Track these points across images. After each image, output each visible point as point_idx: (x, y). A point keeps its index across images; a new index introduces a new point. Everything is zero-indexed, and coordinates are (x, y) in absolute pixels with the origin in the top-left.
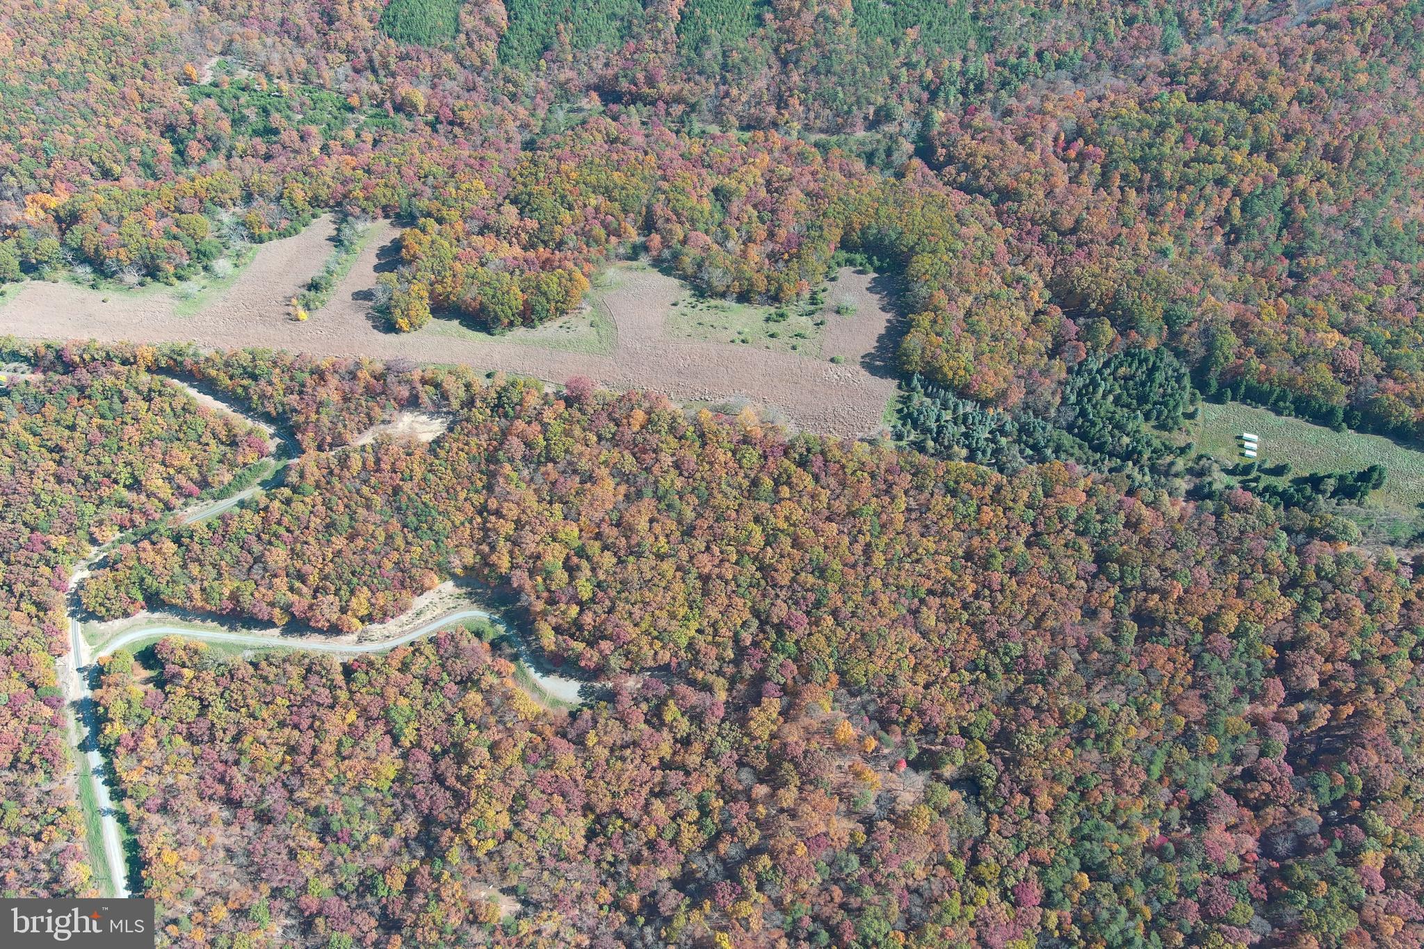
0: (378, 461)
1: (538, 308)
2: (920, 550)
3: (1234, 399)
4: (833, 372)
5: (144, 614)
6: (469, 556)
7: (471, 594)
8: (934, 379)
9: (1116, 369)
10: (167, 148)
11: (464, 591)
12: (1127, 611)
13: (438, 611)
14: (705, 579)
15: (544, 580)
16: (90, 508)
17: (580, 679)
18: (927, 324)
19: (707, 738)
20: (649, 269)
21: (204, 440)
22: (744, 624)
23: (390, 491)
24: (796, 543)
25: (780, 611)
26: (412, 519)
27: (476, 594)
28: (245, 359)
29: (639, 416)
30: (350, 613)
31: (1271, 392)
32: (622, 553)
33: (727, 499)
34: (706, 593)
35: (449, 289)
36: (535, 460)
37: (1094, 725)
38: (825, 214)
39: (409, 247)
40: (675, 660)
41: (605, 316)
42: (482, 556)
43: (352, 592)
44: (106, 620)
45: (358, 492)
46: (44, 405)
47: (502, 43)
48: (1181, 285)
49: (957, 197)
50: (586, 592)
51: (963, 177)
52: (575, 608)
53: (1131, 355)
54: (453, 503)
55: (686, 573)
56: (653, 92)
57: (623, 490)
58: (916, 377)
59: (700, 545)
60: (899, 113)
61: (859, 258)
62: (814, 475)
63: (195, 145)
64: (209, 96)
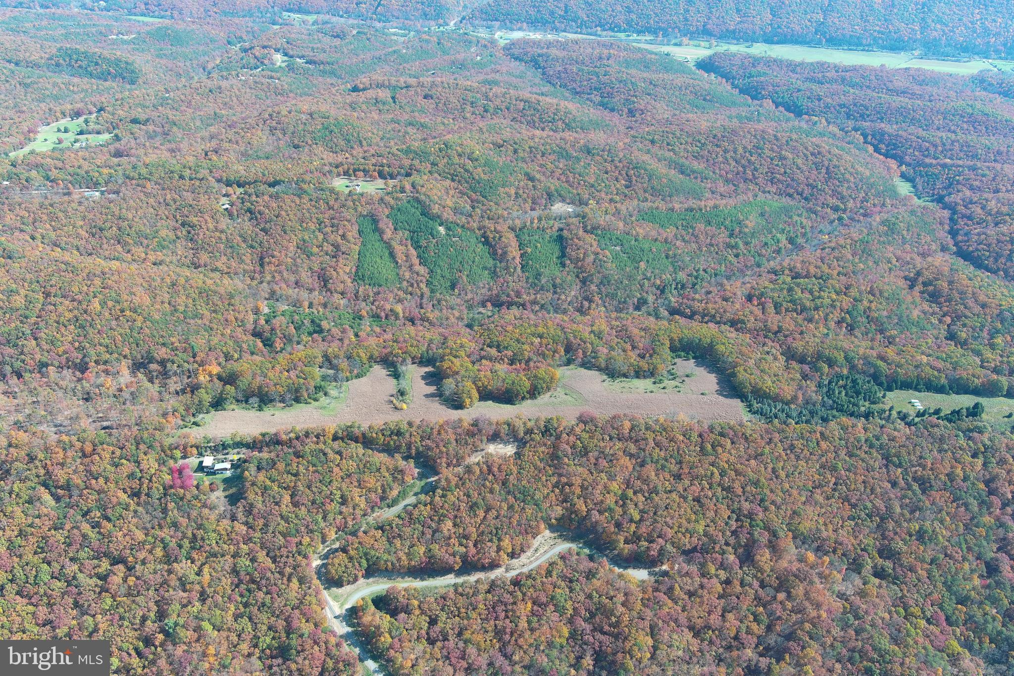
0: (490, 471)
1: (538, 388)
2: (800, 468)
3: (897, 388)
4: (706, 398)
6: (559, 511)
8: (760, 394)
9: (837, 383)
10: (260, 343)
13: (546, 548)
14: (697, 500)
17: (645, 568)
18: (742, 371)
19: (739, 577)
20: (579, 369)
21: (381, 471)
22: (729, 517)
23: (501, 483)
24: (737, 472)
25: (746, 507)
26: (519, 495)
27: (564, 535)
28: (391, 427)
29: (627, 425)
30: (502, 552)
31: (913, 382)
33: (691, 457)
34: (702, 505)
35: (486, 384)
37: (926, 532)
38: (657, 335)
39: (449, 368)
40: (701, 543)
41: (569, 390)
42: (567, 509)
43: (500, 540)
44: (342, 586)
45: (483, 485)
46: (275, 464)
47: (429, 283)
48: (846, 345)
49: (711, 325)
50: (637, 517)
51: (706, 319)
52: (633, 526)
53: (840, 377)
54: (540, 484)
55: (685, 498)
56: (521, 300)
57: (634, 462)
58: (750, 395)
59: (687, 482)
60: (651, 298)
61: (683, 354)
62: (731, 439)
63: (278, 340)
64: (275, 317)
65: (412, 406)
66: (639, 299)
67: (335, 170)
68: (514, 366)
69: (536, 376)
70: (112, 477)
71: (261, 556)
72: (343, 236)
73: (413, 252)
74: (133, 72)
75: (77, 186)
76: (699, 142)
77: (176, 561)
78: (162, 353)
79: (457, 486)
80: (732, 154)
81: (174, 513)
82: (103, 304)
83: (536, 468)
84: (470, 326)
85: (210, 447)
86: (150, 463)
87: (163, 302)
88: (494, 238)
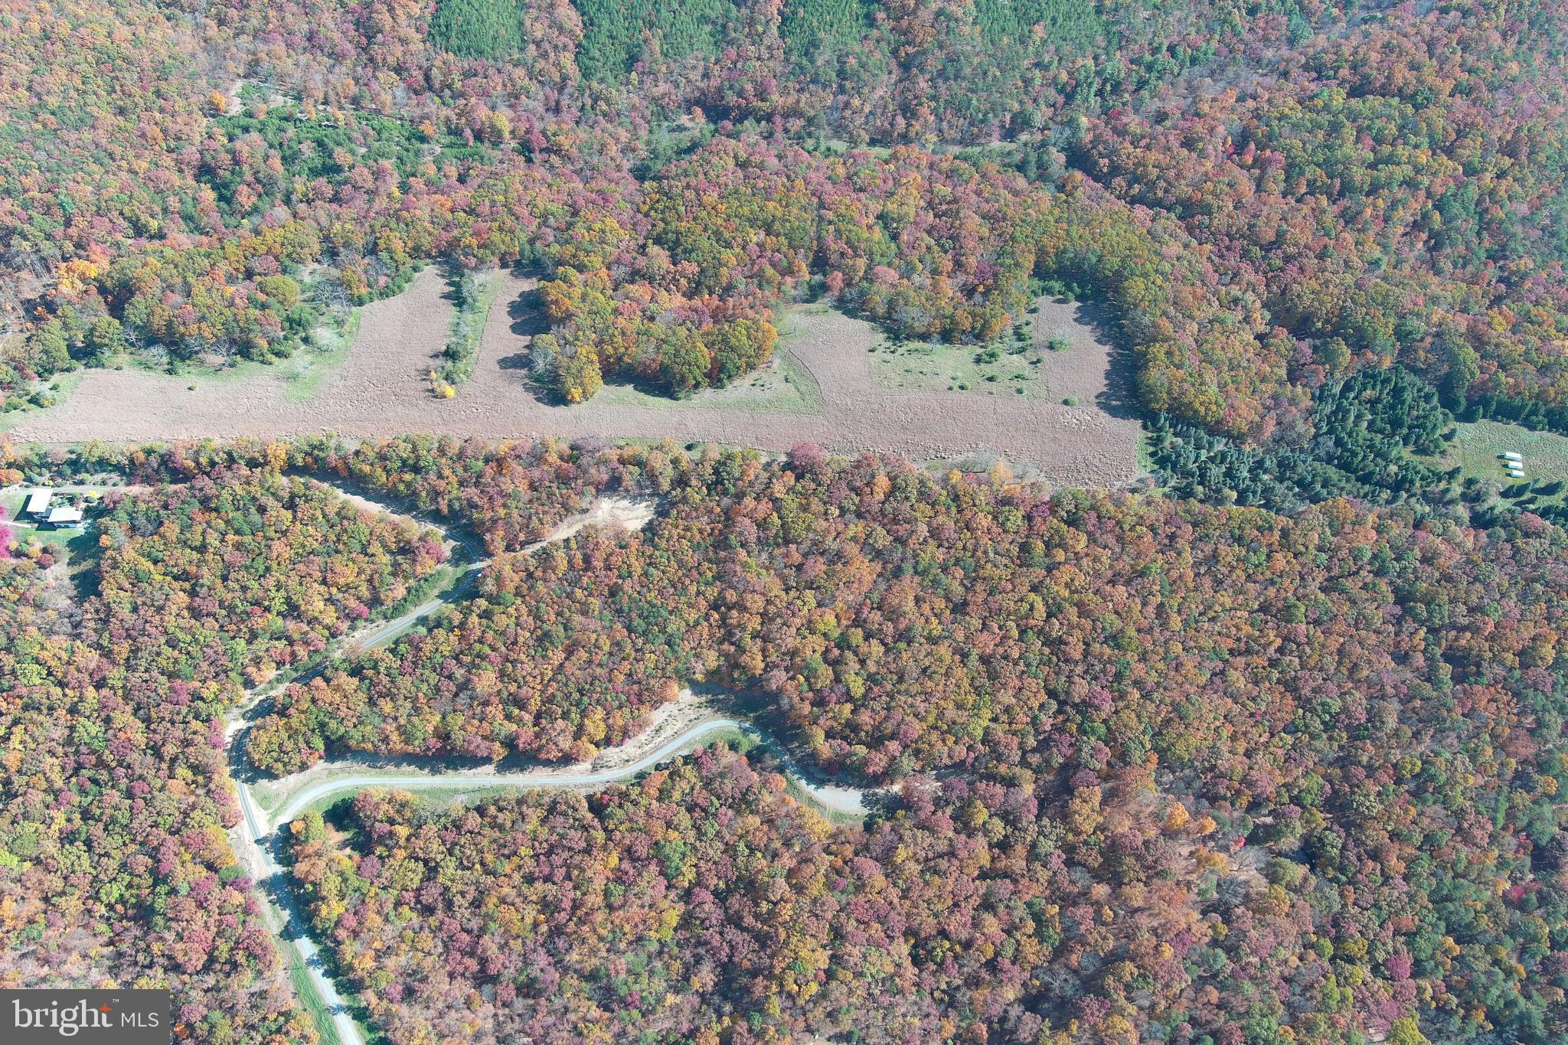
0: (587, 559)
2: (1217, 608)
3: (1485, 416)
4: (1070, 416)
5: (321, 765)
6: (712, 659)
7: (712, 701)
8: (1183, 417)
9: (1360, 392)
10: (208, 195)
11: (703, 699)
12: (1438, 652)
13: (679, 725)
14: (987, 663)
15: (807, 679)
16: (241, 645)
17: (859, 787)
18: (1162, 356)
19: (1029, 839)
20: (833, 312)
21: (370, 550)
22: (1042, 706)
23: (606, 593)
24: (1083, 610)
25: (1081, 689)
26: (637, 622)
27: (718, 701)
28: (404, 450)
29: (882, 483)
30: (584, 738)
31: (1523, 406)
32: (889, 640)
33: (997, 568)
34: (993, 676)
35: (622, 350)
36: (771, 541)
37: (1432, 778)
38: (1013, 238)
39: (556, 302)
40: (972, 755)
41: (799, 369)
42: (727, 655)
43: (584, 714)
45: (570, 596)
46: (161, 524)
47: (581, 53)
48: (1406, 298)
49: (1141, 212)
50: (858, 688)
51: (1136, 189)
52: (848, 707)
53: (1370, 376)
54: (683, 599)
55: (964, 656)
56: (765, 106)
57: (879, 569)
58: (1163, 415)
59: (977, 623)
60: (1039, 119)
61: (1057, 285)
62: (1089, 534)
63: (244, 189)
64: (246, 130)
65: (468, 387)
66: (1012, 121)
68: (696, 302)
69: (725, 341)
78: (3, 212)
83: (681, 564)
84: (641, 174)
85: (50, 466)
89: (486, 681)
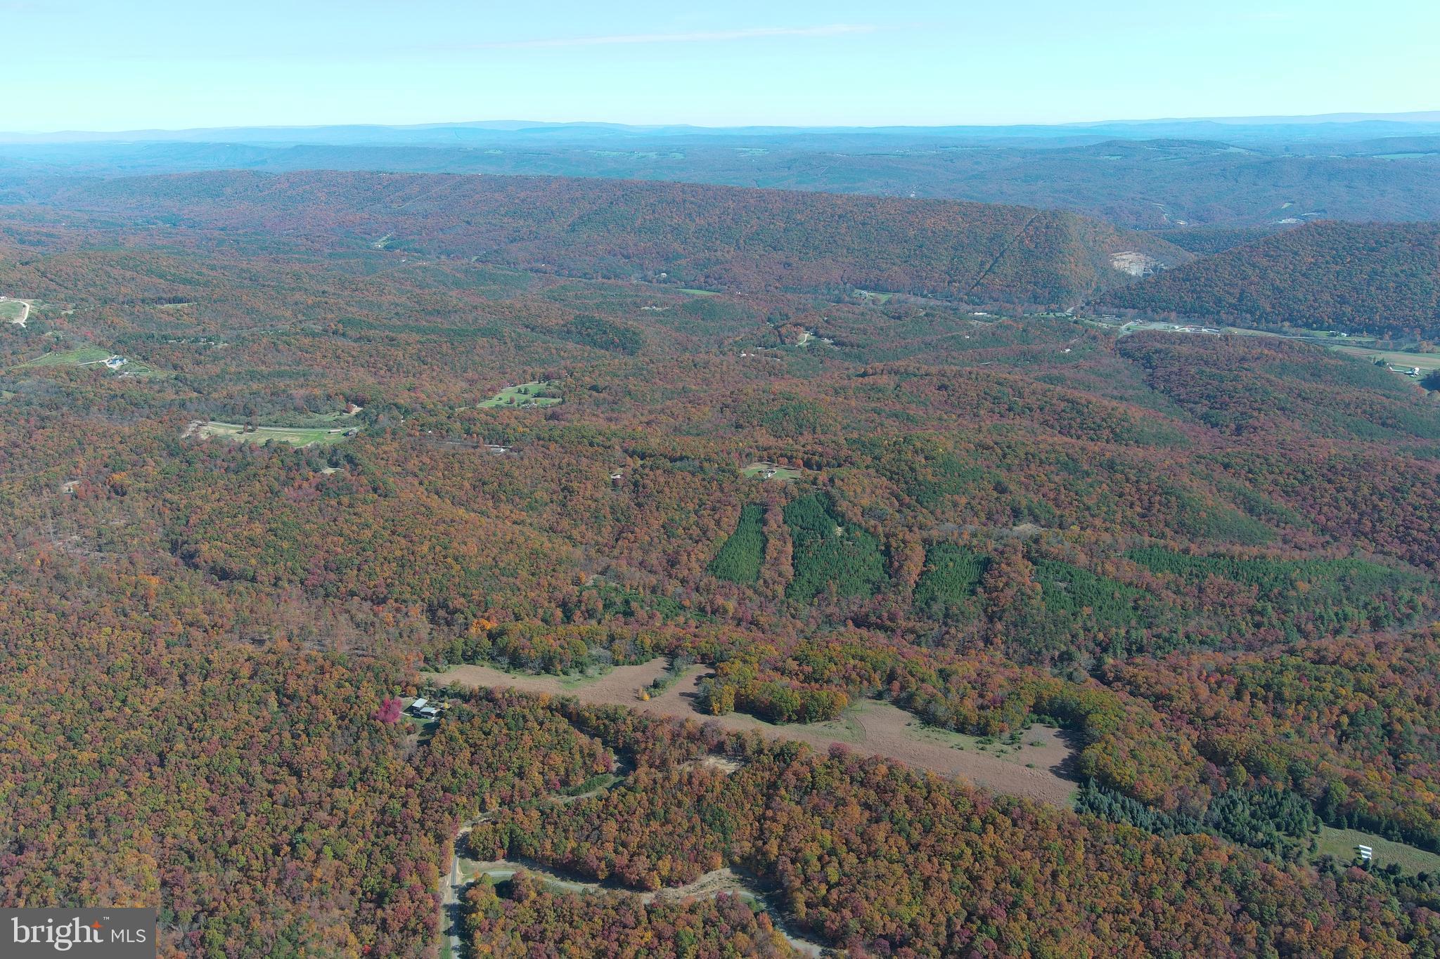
0: (690, 780)
1: (811, 708)
2: (1097, 879)
3: (1350, 827)
4: (1027, 771)
5: (502, 862)
6: (747, 847)
7: (742, 879)
8: (1106, 782)
9: (1253, 798)
10: (559, 613)
11: (737, 876)
12: (1268, 940)
13: (717, 887)
14: (926, 879)
15: (803, 866)
17: (820, 944)
18: (1098, 748)
20: (890, 705)
22: (956, 913)
23: (696, 797)
24: (999, 862)
25: (985, 906)
26: (708, 817)
27: (746, 880)
28: (611, 710)
29: (883, 769)
30: (655, 873)
32: (863, 854)
33: (945, 828)
34: (926, 888)
35: (750, 692)
36: (804, 788)
38: (1022, 688)
40: (899, 930)
41: (856, 725)
42: (757, 848)
43: (659, 858)
44: (477, 860)
45: (674, 795)
46: (473, 718)
47: (789, 586)
48: (1300, 752)
49: (1124, 695)
50: (834, 877)
51: (1128, 687)
52: (825, 887)
53: (1264, 792)
54: (740, 811)
55: (911, 874)
56: (892, 624)
57: (866, 814)
58: (1092, 779)
59: (924, 857)
61: (1047, 718)
62: (1014, 820)
63: (578, 613)
66: (1062, 653)
67: (758, 453)
69: (812, 696)
70: (330, 696)
71: (414, 802)
72: (718, 523)
73: (789, 549)
74: (637, 342)
75: (487, 441)
76: (1303, 473)
77: (340, 787)
78: (459, 602)
79: (645, 790)
80: (1349, 494)
81: (364, 744)
82: (432, 548)
83: (744, 792)
85: (430, 691)
86: (368, 692)
87: (487, 556)
88: (897, 549)
89: (611, 828)
